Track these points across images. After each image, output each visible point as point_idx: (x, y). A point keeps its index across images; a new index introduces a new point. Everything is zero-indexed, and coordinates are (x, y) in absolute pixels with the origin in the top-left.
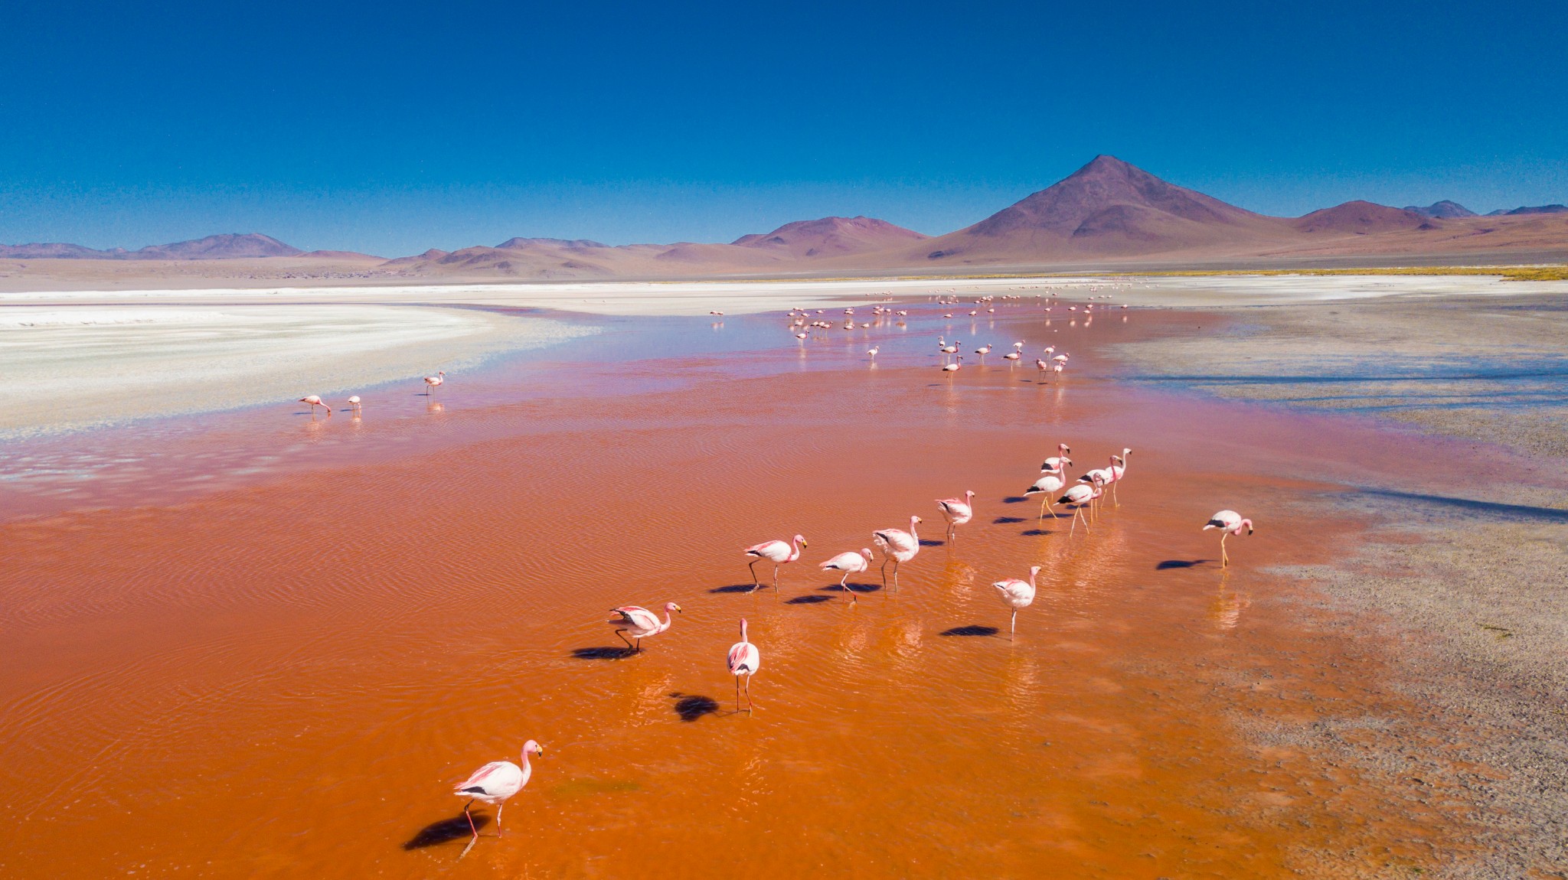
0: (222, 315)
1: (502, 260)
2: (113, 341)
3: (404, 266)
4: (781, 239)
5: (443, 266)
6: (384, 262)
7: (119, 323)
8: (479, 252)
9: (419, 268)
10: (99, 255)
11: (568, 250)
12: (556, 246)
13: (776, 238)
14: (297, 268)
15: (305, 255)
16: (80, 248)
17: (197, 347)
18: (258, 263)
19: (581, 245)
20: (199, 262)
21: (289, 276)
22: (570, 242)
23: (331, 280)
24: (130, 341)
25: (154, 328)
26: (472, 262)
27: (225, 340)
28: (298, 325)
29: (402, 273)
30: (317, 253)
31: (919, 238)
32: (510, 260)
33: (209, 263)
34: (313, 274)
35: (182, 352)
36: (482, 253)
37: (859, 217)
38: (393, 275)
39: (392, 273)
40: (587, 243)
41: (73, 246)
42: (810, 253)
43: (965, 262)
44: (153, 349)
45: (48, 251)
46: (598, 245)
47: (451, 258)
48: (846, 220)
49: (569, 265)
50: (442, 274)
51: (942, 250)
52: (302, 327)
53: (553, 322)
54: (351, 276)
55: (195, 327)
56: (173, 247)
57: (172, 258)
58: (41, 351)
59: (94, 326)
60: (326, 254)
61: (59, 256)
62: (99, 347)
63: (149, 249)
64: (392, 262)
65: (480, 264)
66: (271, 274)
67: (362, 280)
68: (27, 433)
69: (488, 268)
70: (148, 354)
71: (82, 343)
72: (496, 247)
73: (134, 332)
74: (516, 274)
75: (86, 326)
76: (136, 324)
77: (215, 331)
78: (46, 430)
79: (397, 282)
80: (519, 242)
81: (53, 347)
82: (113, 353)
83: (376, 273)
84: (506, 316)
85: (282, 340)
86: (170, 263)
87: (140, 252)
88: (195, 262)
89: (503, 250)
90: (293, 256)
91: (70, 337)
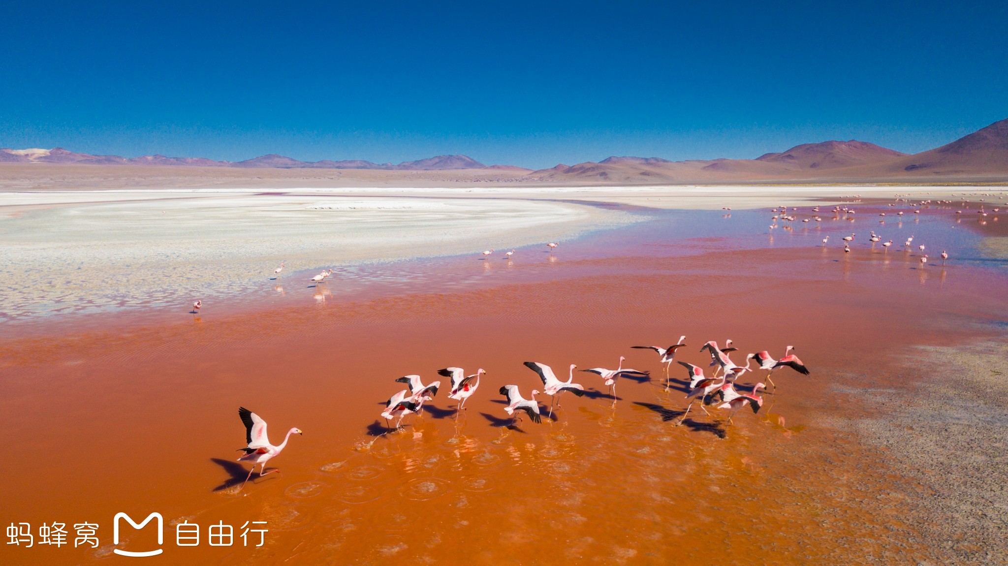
0: (445, 205)
1: (602, 171)
2: (396, 218)
3: (542, 175)
4: (791, 156)
5: (566, 174)
6: (531, 172)
7: (395, 208)
8: (589, 166)
9: (551, 176)
10: (379, 167)
11: (645, 164)
12: (638, 162)
13: (788, 156)
14: (482, 176)
15: (487, 168)
16: (369, 163)
17: (436, 223)
18: (460, 172)
19: (653, 161)
20: (429, 172)
21: (477, 181)
22: (646, 159)
23: (501, 183)
24: (404, 219)
25: (413, 212)
26: (584, 172)
27: (449, 219)
28: (484, 212)
29: (541, 179)
30: (493, 167)
31: (898, 155)
32: (607, 171)
33: (434, 172)
34: (491, 179)
35: (430, 226)
36: (590, 167)
37: (853, 140)
38: (536, 181)
39: (535, 179)
40: (656, 159)
41: (365, 162)
42: (814, 166)
43: (934, 173)
44: (416, 224)
45: (353, 165)
46: (664, 161)
47: (571, 170)
48: (841, 142)
49: (644, 174)
50: (565, 180)
51: (917, 164)
52: (486, 213)
53: (624, 212)
54: (512, 181)
55: (433, 212)
56: (417, 163)
57: (416, 169)
58: (365, 223)
59: (383, 209)
60: (499, 168)
61: (358, 168)
62: (390, 221)
63: (404, 164)
64: (536, 172)
65: (590, 173)
66: (468, 179)
67: (518, 184)
68: (375, 261)
69: (593, 176)
70: (413, 226)
71: (381, 219)
72: (600, 162)
73: (404, 214)
74: (610, 179)
75: (379, 209)
76: (403, 209)
77: (443, 215)
78: (382, 260)
79: (539, 184)
80: (614, 159)
81: (369, 221)
82: (398, 225)
83: (527, 179)
84: (598, 209)
85: (477, 221)
86: (414, 172)
87: (399, 166)
88: (428, 171)
89: (603, 164)
90: (480, 168)
91: (374, 215)
